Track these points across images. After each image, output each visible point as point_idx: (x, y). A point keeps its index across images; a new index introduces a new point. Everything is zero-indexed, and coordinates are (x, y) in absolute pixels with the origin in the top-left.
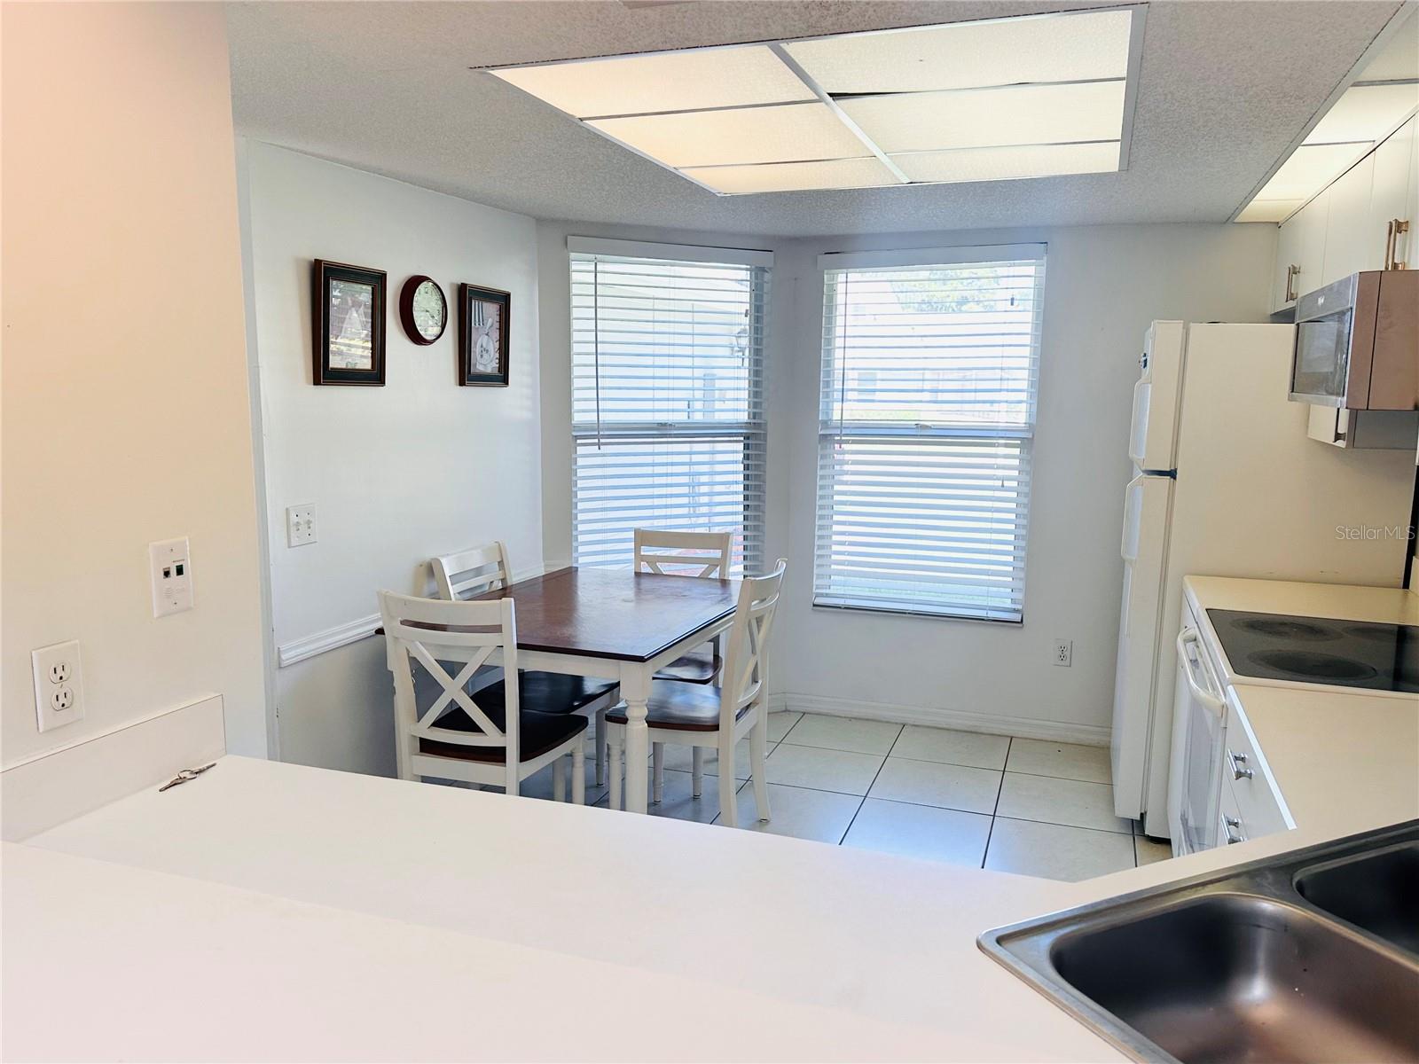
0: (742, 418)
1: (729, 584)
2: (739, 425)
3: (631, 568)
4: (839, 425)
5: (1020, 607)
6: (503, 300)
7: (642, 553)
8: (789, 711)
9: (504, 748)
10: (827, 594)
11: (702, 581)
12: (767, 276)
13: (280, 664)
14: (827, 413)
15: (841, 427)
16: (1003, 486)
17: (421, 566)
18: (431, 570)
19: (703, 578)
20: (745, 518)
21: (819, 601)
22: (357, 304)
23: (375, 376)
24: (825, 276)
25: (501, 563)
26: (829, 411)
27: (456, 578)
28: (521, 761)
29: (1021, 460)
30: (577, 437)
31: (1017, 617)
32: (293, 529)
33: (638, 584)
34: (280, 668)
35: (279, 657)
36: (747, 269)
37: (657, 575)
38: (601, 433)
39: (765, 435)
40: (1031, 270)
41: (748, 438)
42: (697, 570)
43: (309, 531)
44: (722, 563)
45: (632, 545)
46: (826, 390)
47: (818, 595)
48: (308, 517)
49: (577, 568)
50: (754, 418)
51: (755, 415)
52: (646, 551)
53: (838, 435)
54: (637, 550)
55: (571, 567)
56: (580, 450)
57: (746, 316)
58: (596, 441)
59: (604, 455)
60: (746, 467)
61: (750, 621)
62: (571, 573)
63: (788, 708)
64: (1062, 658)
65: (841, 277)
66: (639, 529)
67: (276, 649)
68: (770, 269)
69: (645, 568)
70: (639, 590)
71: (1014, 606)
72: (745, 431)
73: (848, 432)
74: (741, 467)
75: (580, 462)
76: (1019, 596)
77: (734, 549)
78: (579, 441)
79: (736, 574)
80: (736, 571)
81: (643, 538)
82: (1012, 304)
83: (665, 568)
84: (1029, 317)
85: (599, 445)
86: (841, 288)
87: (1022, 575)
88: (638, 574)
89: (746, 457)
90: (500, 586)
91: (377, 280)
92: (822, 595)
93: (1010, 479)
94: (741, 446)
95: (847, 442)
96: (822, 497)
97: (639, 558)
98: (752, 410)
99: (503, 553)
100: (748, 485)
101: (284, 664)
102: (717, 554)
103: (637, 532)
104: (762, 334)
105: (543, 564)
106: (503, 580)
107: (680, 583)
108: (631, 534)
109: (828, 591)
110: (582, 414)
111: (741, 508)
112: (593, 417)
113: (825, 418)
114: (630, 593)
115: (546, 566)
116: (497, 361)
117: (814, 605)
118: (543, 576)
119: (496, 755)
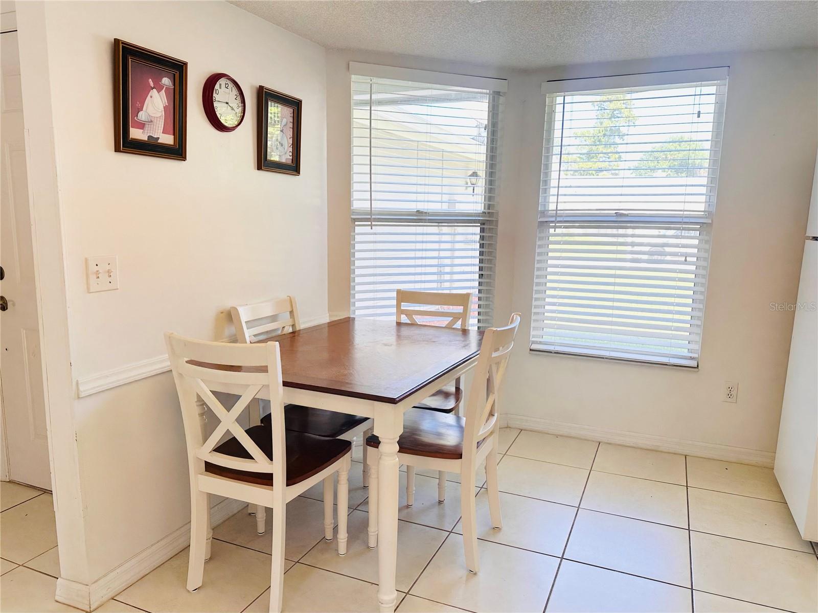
0: (479, 209)
1: (469, 333)
2: (478, 215)
3: (394, 318)
4: (555, 215)
5: (696, 355)
6: (295, 105)
7: (402, 308)
8: (510, 428)
9: (272, 474)
10: (540, 342)
11: (447, 330)
12: (502, 99)
13: (78, 395)
14: (545, 205)
15: (556, 216)
16: (686, 260)
17: (222, 313)
18: (230, 316)
19: (449, 327)
20: (480, 284)
21: (534, 347)
22: (159, 88)
23: (177, 151)
24: (547, 99)
25: (291, 312)
26: (546, 202)
27: (251, 323)
28: (288, 485)
29: (700, 241)
30: (355, 220)
31: (694, 363)
32: (93, 278)
33: (398, 331)
34: (79, 398)
35: (78, 389)
36: (487, 94)
37: (413, 325)
38: (373, 217)
39: (497, 221)
40: (713, 89)
41: (484, 224)
42: (445, 321)
43: (110, 279)
44: (464, 316)
45: (394, 302)
46: (543, 187)
47: (533, 342)
48: (108, 267)
49: (354, 318)
50: (489, 209)
51: (489, 207)
52: (405, 306)
53: (552, 222)
54: (398, 306)
55: (349, 318)
56: (358, 230)
57: (485, 130)
58: (370, 223)
59: (375, 234)
60: (482, 246)
61: (491, 366)
62: (349, 321)
63: (509, 425)
64: (730, 396)
65: (560, 100)
66: (400, 290)
67: (74, 383)
68: (505, 93)
69: (404, 319)
70: (399, 337)
71: (691, 355)
72: (482, 218)
73: (561, 219)
74: (478, 246)
75: (358, 238)
76: (696, 347)
77: (472, 307)
78: (356, 223)
79: (473, 325)
80: (473, 324)
81: (403, 296)
82: (699, 116)
83: (419, 319)
84: (710, 127)
85: (371, 226)
86: (559, 108)
87: (699, 331)
88: (399, 324)
89: (482, 238)
90: (291, 330)
91: (178, 69)
92: (536, 343)
93: (692, 255)
94: (478, 230)
95: (560, 227)
96: (539, 269)
97: (400, 312)
98: (487, 202)
99: (293, 306)
100: (482, 259)
101: (82, 395)
102: (459, 309)
103: (399, 292)
104: (496, 145)
105: (328, 314)
106: (293, 326)
107: (432, 331)
108: (394, 294)
109: (540, 340)
110: (359, 203)
111: (477, 276)
112: (366, 205)
113: (543, 209)
114: (392, 339)
115: (330, 316)
116: (291, 154)
117: (531, 350)
118: (328, 323)
119: (265, 479)
